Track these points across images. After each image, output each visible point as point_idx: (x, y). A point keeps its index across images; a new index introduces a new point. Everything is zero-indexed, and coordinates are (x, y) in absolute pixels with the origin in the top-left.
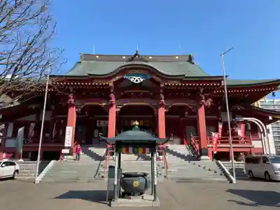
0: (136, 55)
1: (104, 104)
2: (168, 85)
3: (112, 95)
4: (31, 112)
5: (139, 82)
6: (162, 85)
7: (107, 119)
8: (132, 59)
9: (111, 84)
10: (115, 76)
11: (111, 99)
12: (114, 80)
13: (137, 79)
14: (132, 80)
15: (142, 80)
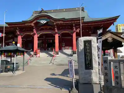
0: (42, 10)
1: (32, 34)
2: (57, 24)
3: (35, 29)
5: (44, 23)
6: (55, 24)
8: (41, 12)
9: (33, 25)
11: (34, 31)
12: (33, 23)
13: (43, 22)
14: (41, 22)
15: (46, 22)
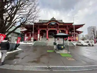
2: (60, 25)
4: (30, 31)
7: (46, 33)
9: (47, 25)
10: (48, 23)
12: (48, 24)
